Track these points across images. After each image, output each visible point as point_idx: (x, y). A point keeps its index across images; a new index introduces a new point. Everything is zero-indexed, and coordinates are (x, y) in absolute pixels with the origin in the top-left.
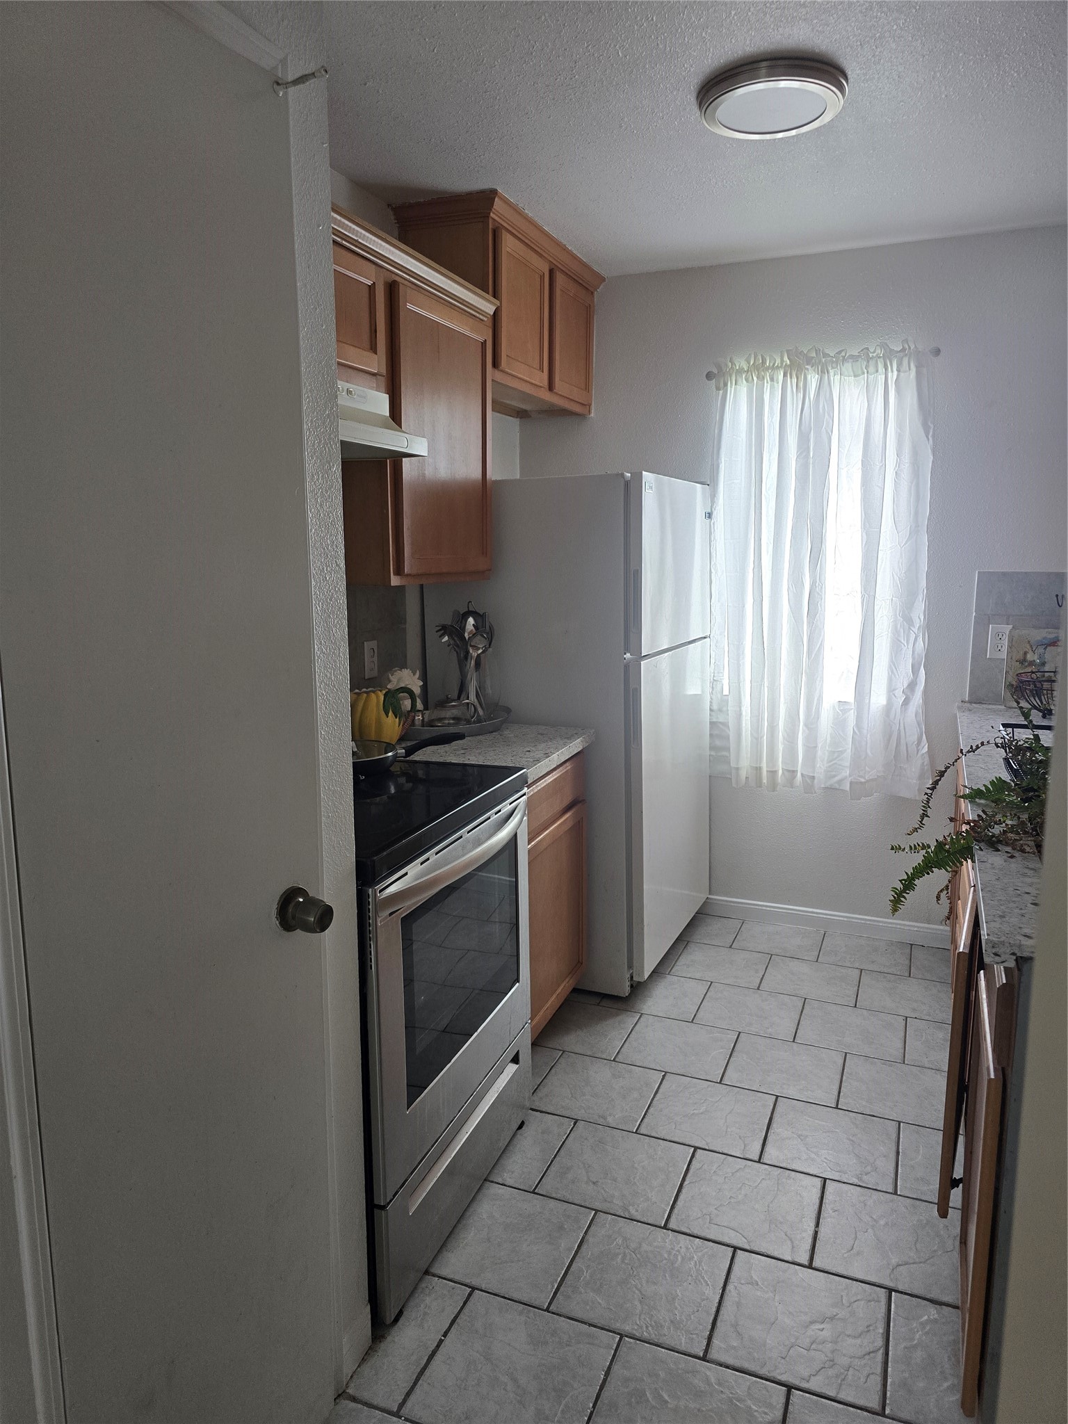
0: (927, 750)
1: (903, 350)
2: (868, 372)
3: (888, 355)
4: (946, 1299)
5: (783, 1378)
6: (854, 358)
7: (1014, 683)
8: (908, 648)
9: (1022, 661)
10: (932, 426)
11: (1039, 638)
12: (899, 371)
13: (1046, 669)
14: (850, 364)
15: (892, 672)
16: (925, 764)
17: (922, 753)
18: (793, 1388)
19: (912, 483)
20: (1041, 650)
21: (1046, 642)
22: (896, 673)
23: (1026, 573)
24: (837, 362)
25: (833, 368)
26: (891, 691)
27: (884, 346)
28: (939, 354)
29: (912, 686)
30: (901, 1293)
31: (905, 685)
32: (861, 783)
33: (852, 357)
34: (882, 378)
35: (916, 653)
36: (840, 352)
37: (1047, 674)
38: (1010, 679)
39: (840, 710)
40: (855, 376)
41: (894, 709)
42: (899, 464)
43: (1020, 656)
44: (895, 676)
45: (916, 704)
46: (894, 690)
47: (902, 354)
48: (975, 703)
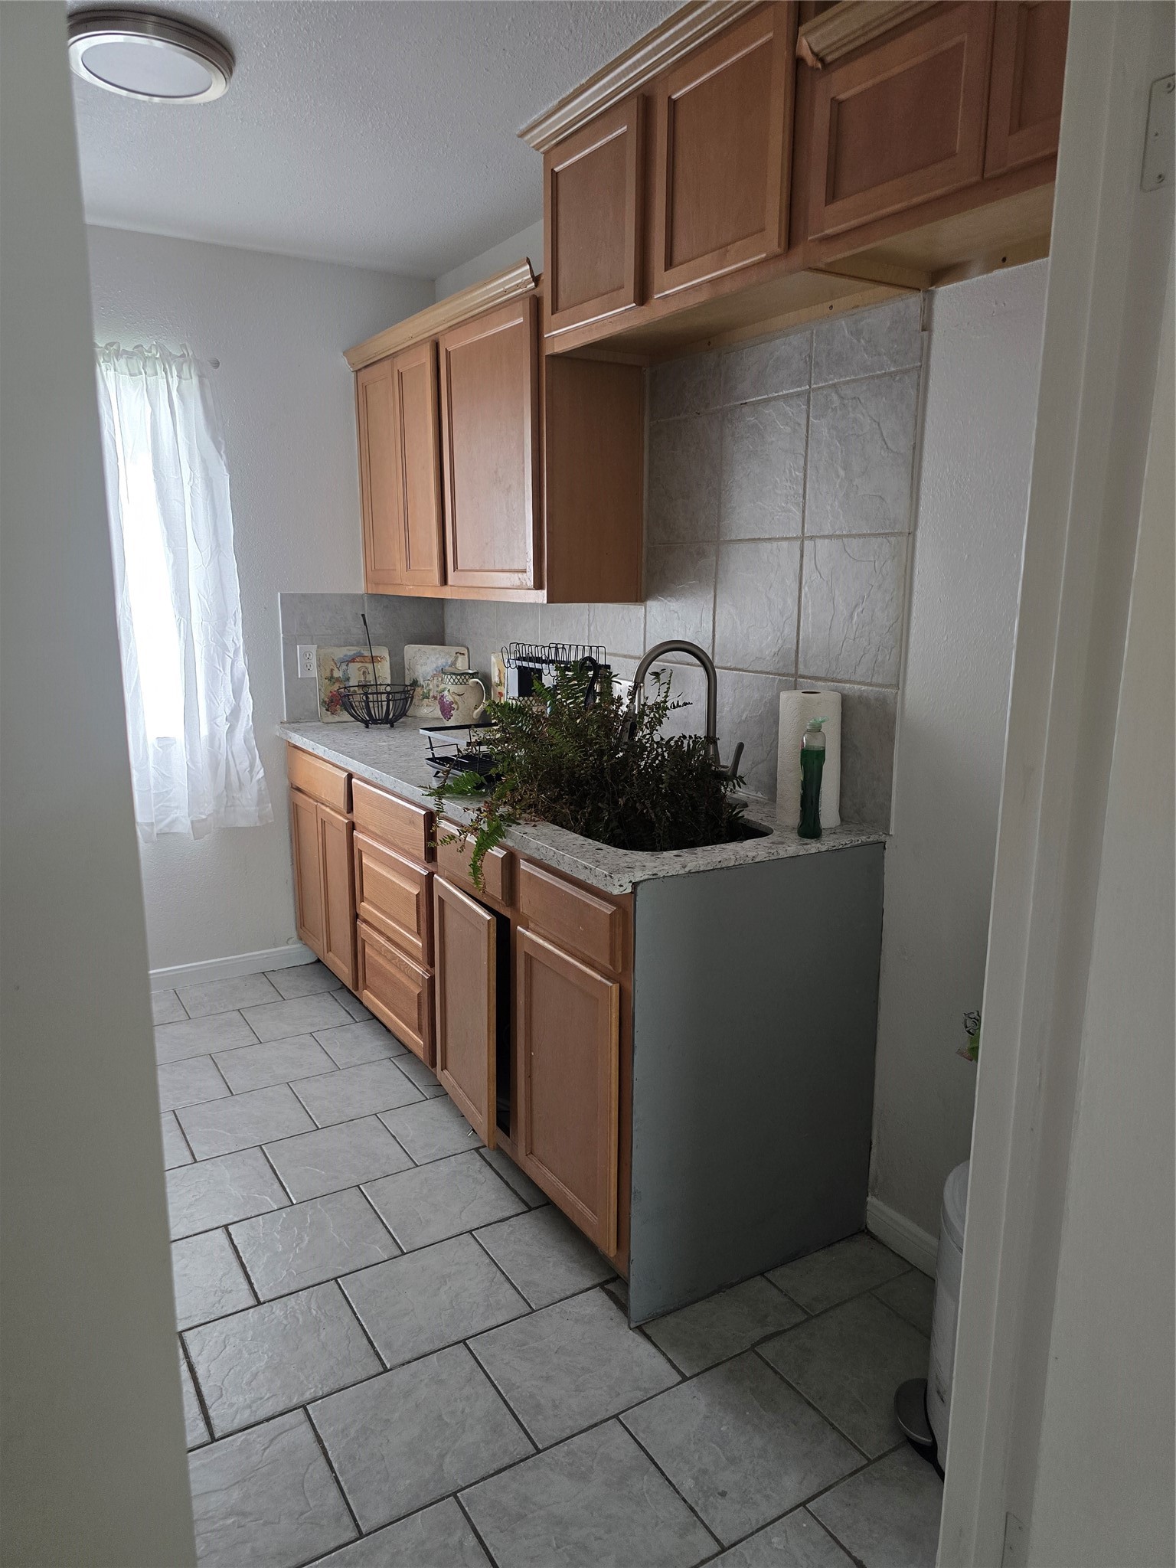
0: (263, 774)
1: (183, 356)
2: (146, 373)
3: (166, 359)
4: (507, 1214)
5: (455, 1339)
6: (130, 355)
7: (326, 699)
8: (225, 674)
9: (331, 678)
10: (223, 442)
11: (342, 656)
12: (179, 377)
13: (351, 684)
14: (124, 360)
15: (211, 700)
16: (263, 789)
17: (257, 778)
18: (465, 1340)
19: (207, 500)
20: (344, 667)
21: (347, 659)
22: (215, 702)
23: (322, 594)
24: (109, 355)
25: (104, 361)
26: (212, 719)
27: (160, 347)
28: (218, 366)
29: (234, 714)
30: (478, 1228)
31: (228, 712)
32: (203, 820)
33: (125, 352)
34: (162, 383)
35: (235, 678)
36: (111, 344)
37: (352, 689)
38: (323, 696)
39: (160, 747)
40: (131, 375)
41: (217, 739)
42: (192, 478)
43: (328, 674)
44: (214, 704)
45: (243, 730)
46: (215, 718)
47: (181, 360)
48: (293, 723)
